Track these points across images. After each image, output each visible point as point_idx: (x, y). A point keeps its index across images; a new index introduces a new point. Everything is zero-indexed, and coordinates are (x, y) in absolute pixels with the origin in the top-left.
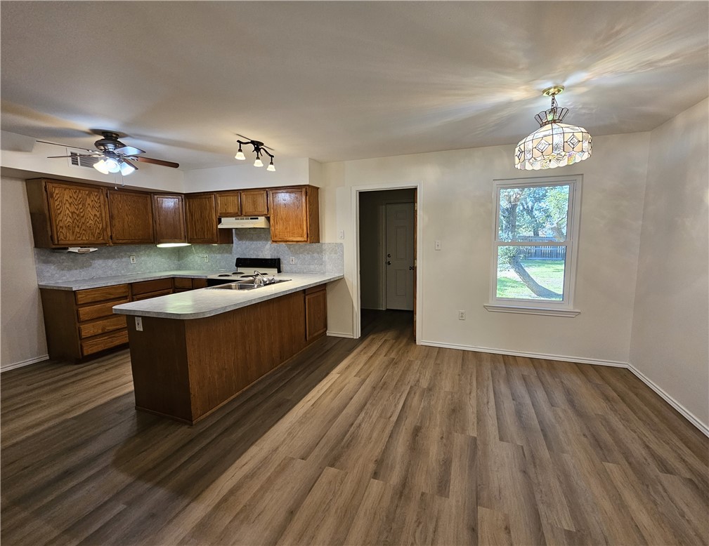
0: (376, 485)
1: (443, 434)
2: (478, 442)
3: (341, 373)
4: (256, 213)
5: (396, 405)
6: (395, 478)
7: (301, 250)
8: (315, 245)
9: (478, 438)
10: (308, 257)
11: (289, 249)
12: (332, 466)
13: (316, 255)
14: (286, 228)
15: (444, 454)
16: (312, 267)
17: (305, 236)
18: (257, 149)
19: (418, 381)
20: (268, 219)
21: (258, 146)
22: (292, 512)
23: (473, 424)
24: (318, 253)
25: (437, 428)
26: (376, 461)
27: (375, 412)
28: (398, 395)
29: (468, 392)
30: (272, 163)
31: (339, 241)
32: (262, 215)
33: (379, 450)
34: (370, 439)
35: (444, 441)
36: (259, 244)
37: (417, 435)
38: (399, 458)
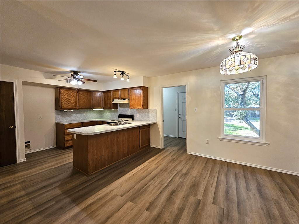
0: (146, 214)
1: (185, 196)
2: (201, 202)
3: (150, 162)
4: (125, 97)
5: (168, 179)
6: (155, 212)
7: (141, 112)
8: (146, 110)
9: (201, 200)
10: (143, 114)
11: (137, 111)
12: (131, 201)
13: (146, 113)
14: (135, 103)
15: (182, 205)
16: (145, 118)
17: (142, 106)
18: (122, 74)
19: (182, 169)
20: (129, 99)
21: (122, 73)
22: (108, 218)
23: (201, 193)
24: (147, 113)
25: (183, 192)
26: (150, 203)
27: (158, 181)
28: (171, 175)
29: (204, 177)
30: (128, 79)
31: (155, 108)
32: (127, 98)
33: (153, 198)
34: (151, 192)
35: (185, 199)
36: (126, 109)
37: (172, 194)
38: (160, 204)
